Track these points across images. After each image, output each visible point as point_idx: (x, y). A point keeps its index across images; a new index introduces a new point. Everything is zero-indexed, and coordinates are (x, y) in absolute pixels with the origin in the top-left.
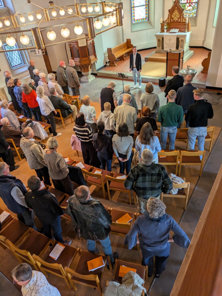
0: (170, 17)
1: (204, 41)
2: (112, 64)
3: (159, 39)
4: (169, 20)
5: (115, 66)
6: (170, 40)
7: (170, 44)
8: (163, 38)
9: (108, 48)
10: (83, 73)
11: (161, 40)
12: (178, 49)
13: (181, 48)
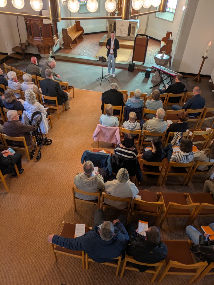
0: (120, 3)
1: (146, 30)
2: (68, 46)
3: (111, 23)
4: (119, 5)
5: (71, 49)
6: (122, 26)
7: (123, 30)
8: (115, 24)
9: (63, 28)
10: (42, 55)
11: (113, 25)
12: (129, 36)
13: (132, 34)
